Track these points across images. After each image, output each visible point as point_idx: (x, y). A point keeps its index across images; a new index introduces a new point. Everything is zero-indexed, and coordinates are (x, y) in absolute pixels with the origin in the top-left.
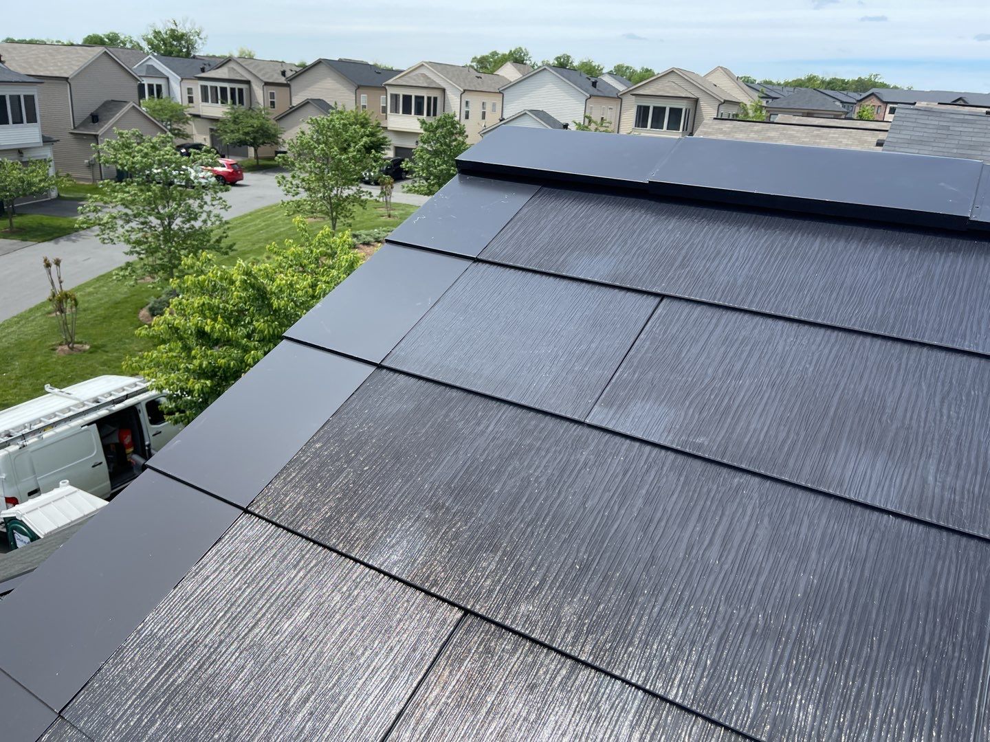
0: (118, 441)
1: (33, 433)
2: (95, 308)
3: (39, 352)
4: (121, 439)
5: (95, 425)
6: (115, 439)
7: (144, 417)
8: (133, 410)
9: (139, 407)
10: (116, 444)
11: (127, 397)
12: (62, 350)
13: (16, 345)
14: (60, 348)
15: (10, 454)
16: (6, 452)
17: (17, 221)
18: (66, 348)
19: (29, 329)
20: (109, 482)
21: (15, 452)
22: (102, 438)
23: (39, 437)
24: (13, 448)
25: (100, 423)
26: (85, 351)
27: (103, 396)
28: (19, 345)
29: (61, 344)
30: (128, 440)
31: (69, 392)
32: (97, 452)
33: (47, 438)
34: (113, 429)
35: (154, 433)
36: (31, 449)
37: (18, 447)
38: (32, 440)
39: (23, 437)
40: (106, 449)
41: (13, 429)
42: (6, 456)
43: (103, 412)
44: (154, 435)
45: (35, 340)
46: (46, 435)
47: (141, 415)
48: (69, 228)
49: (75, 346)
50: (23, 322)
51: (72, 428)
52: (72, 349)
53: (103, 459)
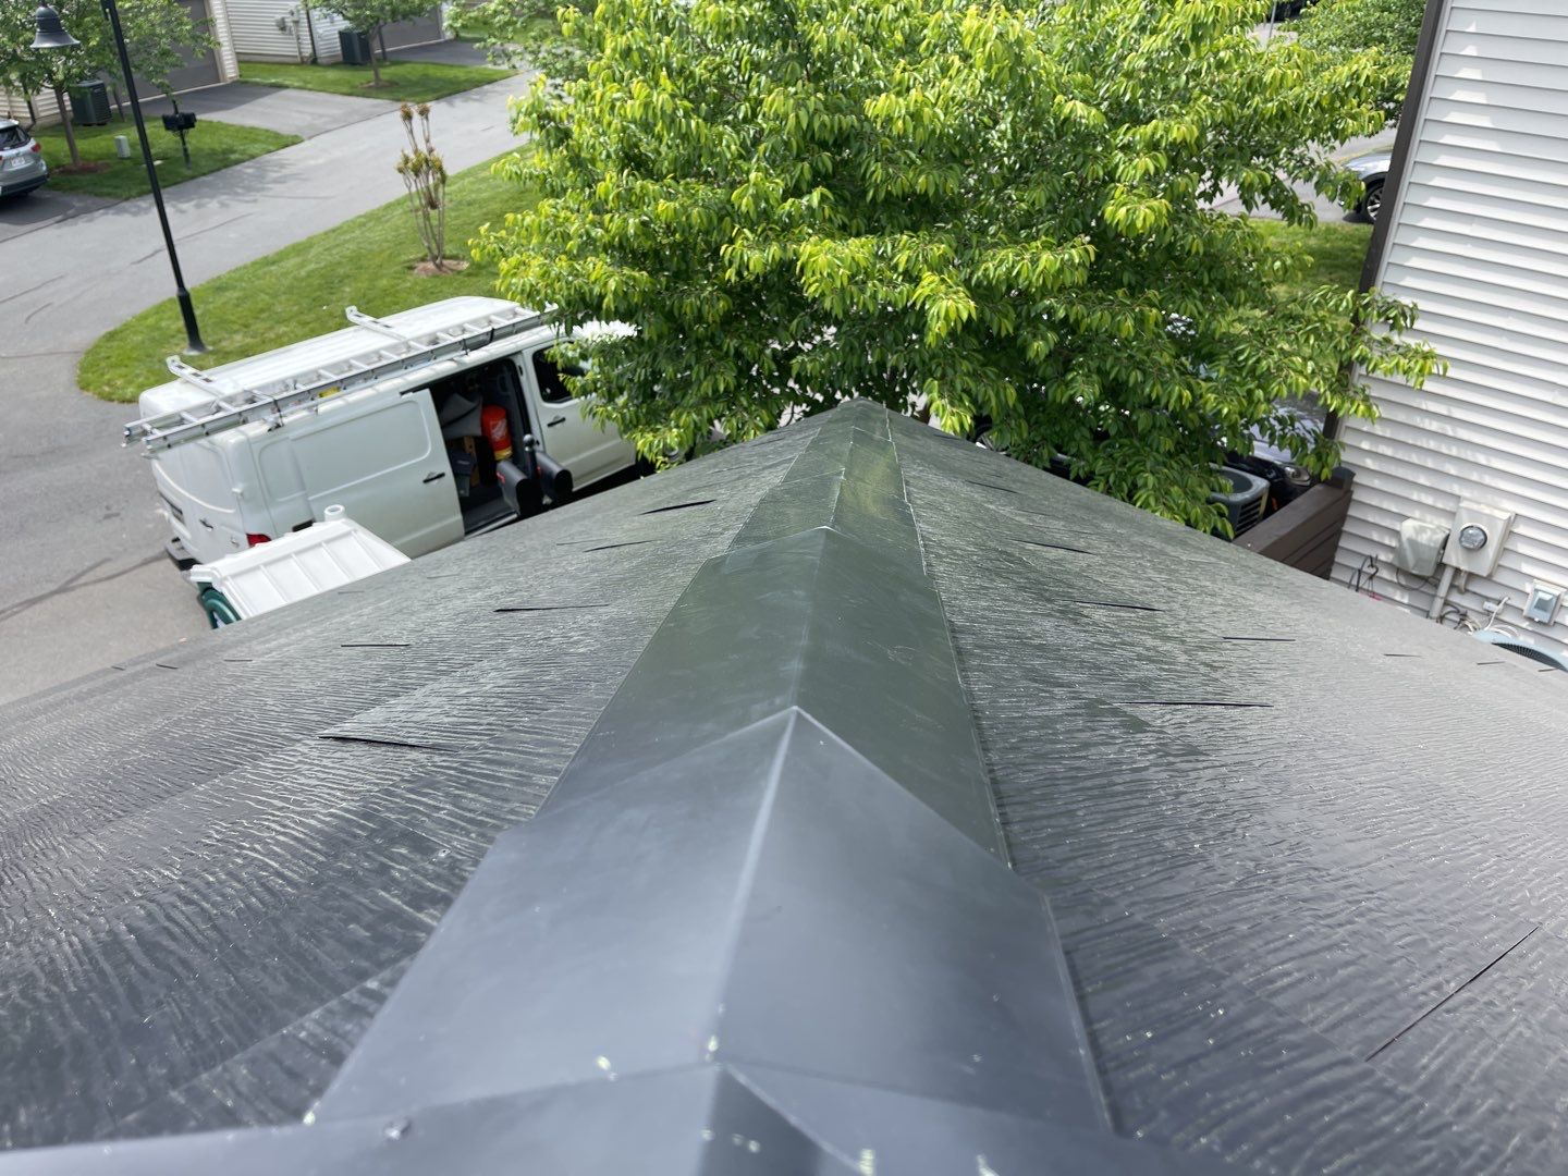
0: (478, 432)
1: (299, 398)
2: (486, 200)
3: (385, 272)
4: (485, 427)
5: (427, 391)
6: (473, 427)
7: (529, 382)
8: (506, 365)
9: (518, 361)
10: (476, 438)
11: (493, 336)
12: (425, 270)
13: (351, 259)
14: (421, 265)
15: (249, 442)
16: (241, 437)
17: (387, 73)
18: (430, 265)
19: (377, 234)
20: (459, 517)
21: (259, 439)
22: (445, 425)
23: (309, 408)
24: (256, 429)
25: (441, 390)
26: (459, 272)
27: (446, 331)
28: (356, 260)
29: (423, 260)
30: (499, 431)
31: (387, 323)
32: (432, 452)
33: (329, 413)
34: (470, 405)
35: (551, 420)
36: (292, 435)
37: (266, 427)
38: (294, 416)
39: (276, 405)
40: (454, 447)
41: (259, 388)
42: (240, 445)
43: (444, 367)
44: (550, 425)
45: (382, 251)
46: (326, 406)
47: (523, 379)
48: (466, 81)
49: (445, 262)
50: (371, 224)
51: (380, 395)
52: (439, 267)
53: (447, 468)
